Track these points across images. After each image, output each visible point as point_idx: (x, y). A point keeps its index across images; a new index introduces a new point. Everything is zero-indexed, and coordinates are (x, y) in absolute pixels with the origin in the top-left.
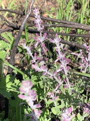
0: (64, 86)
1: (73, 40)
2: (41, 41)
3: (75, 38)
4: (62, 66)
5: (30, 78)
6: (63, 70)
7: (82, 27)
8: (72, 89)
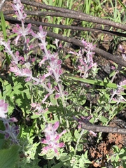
0: (55, 96)
1: (77, 35)
2: (24, 35)
3: (79, 32)
4: (50, 69)
5: (12, 85)
6: (53, 74)
7: (80, 16)
8: (67, 99)
